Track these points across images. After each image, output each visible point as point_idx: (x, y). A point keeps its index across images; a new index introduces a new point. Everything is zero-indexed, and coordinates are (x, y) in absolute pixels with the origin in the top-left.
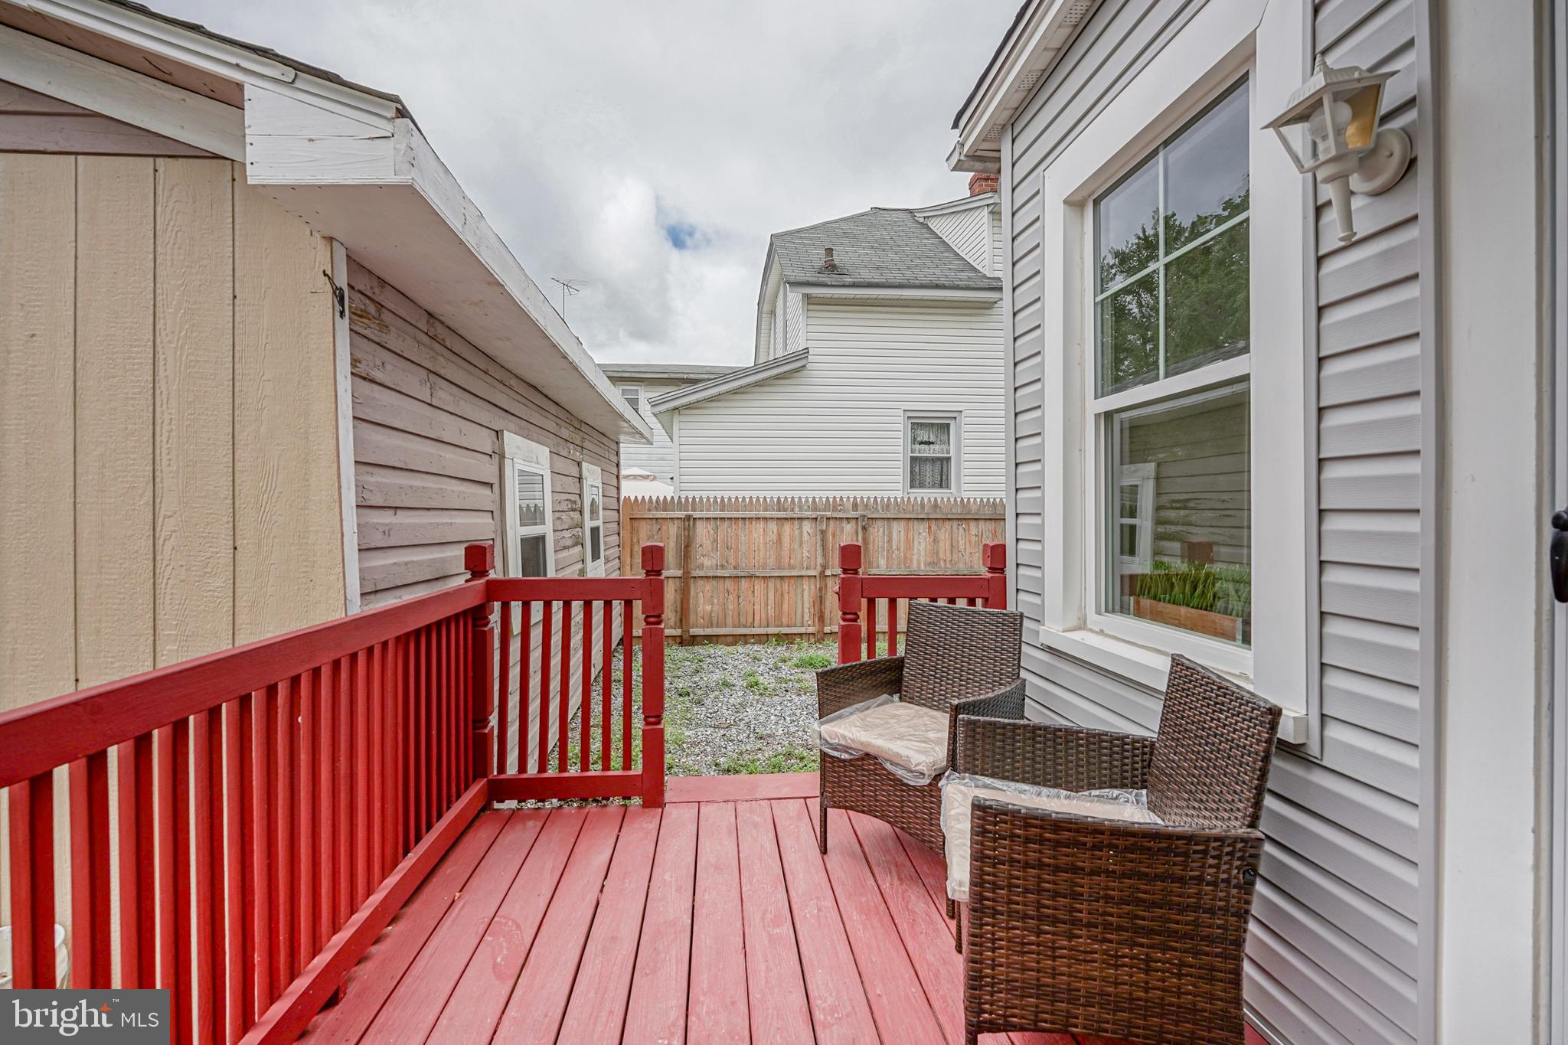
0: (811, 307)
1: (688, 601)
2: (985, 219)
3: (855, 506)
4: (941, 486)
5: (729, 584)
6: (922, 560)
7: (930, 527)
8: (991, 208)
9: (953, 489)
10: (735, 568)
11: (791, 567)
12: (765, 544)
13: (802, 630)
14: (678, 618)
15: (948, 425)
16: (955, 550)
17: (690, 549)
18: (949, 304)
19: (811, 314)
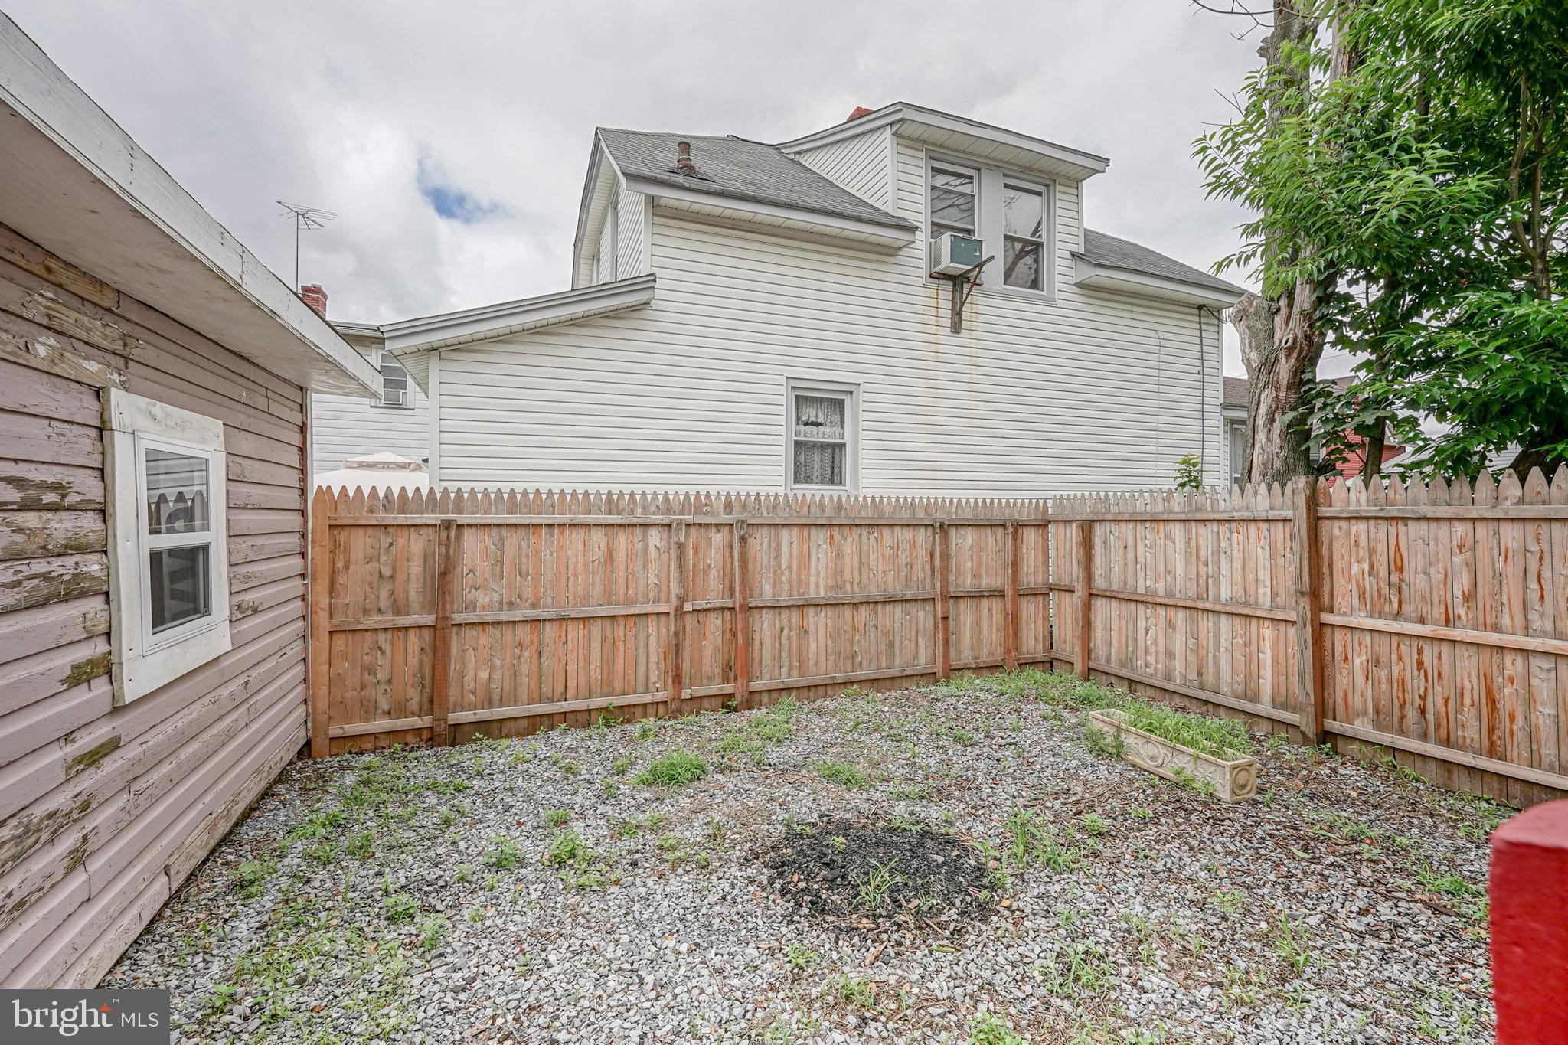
0: (657, 220)
1: (446, 667)
2: (888, 143)
3: (728, 507)
4: (832, 482)
5: (522, 632)
6: (822, 583)
7: (832, 537)
8: (895, 128)
9: (849, 485)
10: (534, 606)
11: (629, 601)
12: (586, 565)
13: (647, 698)
14: (426, 696)
15: (841, 402)
16: (865, 568)
17: (449, 577)
18: (846, 243)
19: (657, 230)
